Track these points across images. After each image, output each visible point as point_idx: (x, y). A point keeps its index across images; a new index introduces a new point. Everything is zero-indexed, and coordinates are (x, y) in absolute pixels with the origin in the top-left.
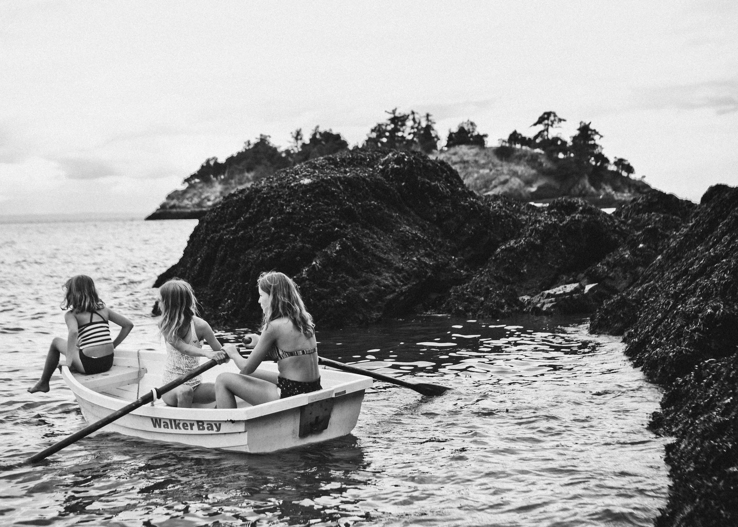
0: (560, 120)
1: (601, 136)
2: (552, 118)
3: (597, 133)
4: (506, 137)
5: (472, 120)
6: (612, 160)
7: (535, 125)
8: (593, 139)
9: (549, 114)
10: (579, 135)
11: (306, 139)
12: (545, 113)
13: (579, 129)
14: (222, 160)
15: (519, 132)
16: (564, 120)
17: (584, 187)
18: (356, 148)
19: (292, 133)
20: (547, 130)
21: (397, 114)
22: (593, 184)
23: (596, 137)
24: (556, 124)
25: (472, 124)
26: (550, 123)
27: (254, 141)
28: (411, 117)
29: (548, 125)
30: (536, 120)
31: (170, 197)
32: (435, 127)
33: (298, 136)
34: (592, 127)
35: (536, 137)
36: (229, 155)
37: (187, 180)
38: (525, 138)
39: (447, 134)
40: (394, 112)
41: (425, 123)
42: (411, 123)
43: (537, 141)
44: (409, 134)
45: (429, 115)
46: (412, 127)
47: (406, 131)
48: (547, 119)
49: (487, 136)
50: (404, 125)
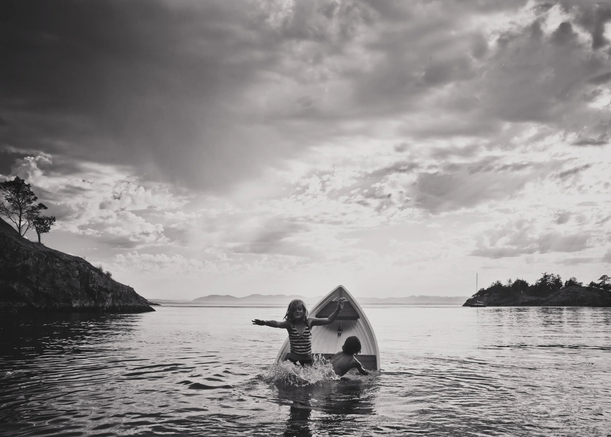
2: (606, 278)
4: (589, 284)
5: (574, 277)
7: (600, 280)
9: (604, 276)
11: (513, 282)
12: (603, 276)
14: (486, 289)
19: (508, 280)
20: (604, 282)
21: (547, 274)
24: (608, 280)
27: (495, 283)
28: (552, 276)
29: (604, 280)
30: (600, 278)
31: (468, 301)
32: (561, 279)
33: (510, 281)
35: (600, 283)
36: (488, 287)
37: (473, 296)
38: (596, 284)
39: (565, 282)
40: (545, 273)
41: (557, 278)
42: (552, 278)
43: (601, 285)
44: (551, 281)
45: (558, 275)
46: (552, 279)
47: (550, 280)
48: (604, 278)
49: (582, 283)
50: (549, 278)
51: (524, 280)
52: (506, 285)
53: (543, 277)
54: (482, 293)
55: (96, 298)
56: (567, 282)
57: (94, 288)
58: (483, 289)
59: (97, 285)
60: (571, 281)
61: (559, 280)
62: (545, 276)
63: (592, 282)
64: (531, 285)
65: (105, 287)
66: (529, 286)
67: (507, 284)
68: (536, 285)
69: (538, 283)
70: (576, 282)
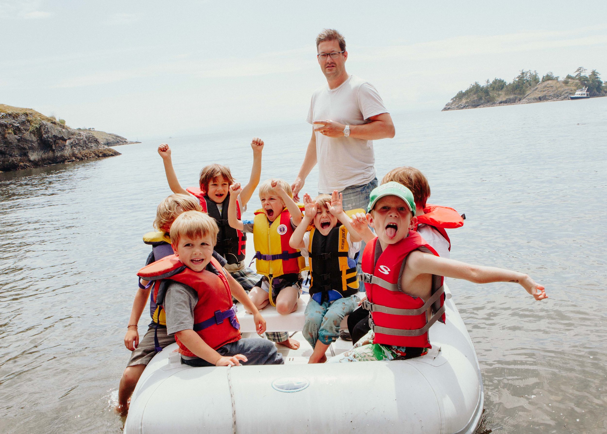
0: (585, 70)
1: (600, 74)
2: (582, 69)
3: (598, 73)
4: (565, 77)
5: (551, 72)
6: (603, 82)
7: (576, 72)
8: (597, 76)
9: (581, 68)
10: (592, 75)
11: (491, 82)
12: (579, 68)
13: (591, 73)
14: (464, 91)
15: (570, 75)
16: (586, 70)
17: (595, 92)
18: (510, 84)
20: (580, 73)
22: (597, 91)
23: (598, 75)
24: (583, 71)
25: (551, 73)
26: (581, 71)
27: (473, 84)
28: (529, 72)
29: (580, 72)
30: (576, 70)
31: (446, 105)
32: (538, 75)
33: (488, 81)
34: (596, 71)
35: (576, 76)
36: (466, 90)
37: (452, 99)
38: (572, 77)
39: (542, 77)
40: (523, 70)
41: (534, 74)
42: (529, 74)
43: (577, 77)
44: (529, 78)
45: (535, 71)
46: (530, 76)
47: (527, 77)
48: (580, 70)
49: (559, 77)
50: (526, 75)
51: (502, 79)
52: (483, 85)
53: (521, 74)
54: (461, 96)
55: (54, 148)
56: (544, 77)
57: (50, 138)
58: (462, 91)
59: (51, 135)
60: (548, 76)
61: (536, 76)
62: (523, 73)
63: (569, 75)
64: (508, 84)
65: (60, 136)
66: (507, 84)
67: (485, 85)
68: (514, 83)
69: (516, 81)
70: (553, 77)
